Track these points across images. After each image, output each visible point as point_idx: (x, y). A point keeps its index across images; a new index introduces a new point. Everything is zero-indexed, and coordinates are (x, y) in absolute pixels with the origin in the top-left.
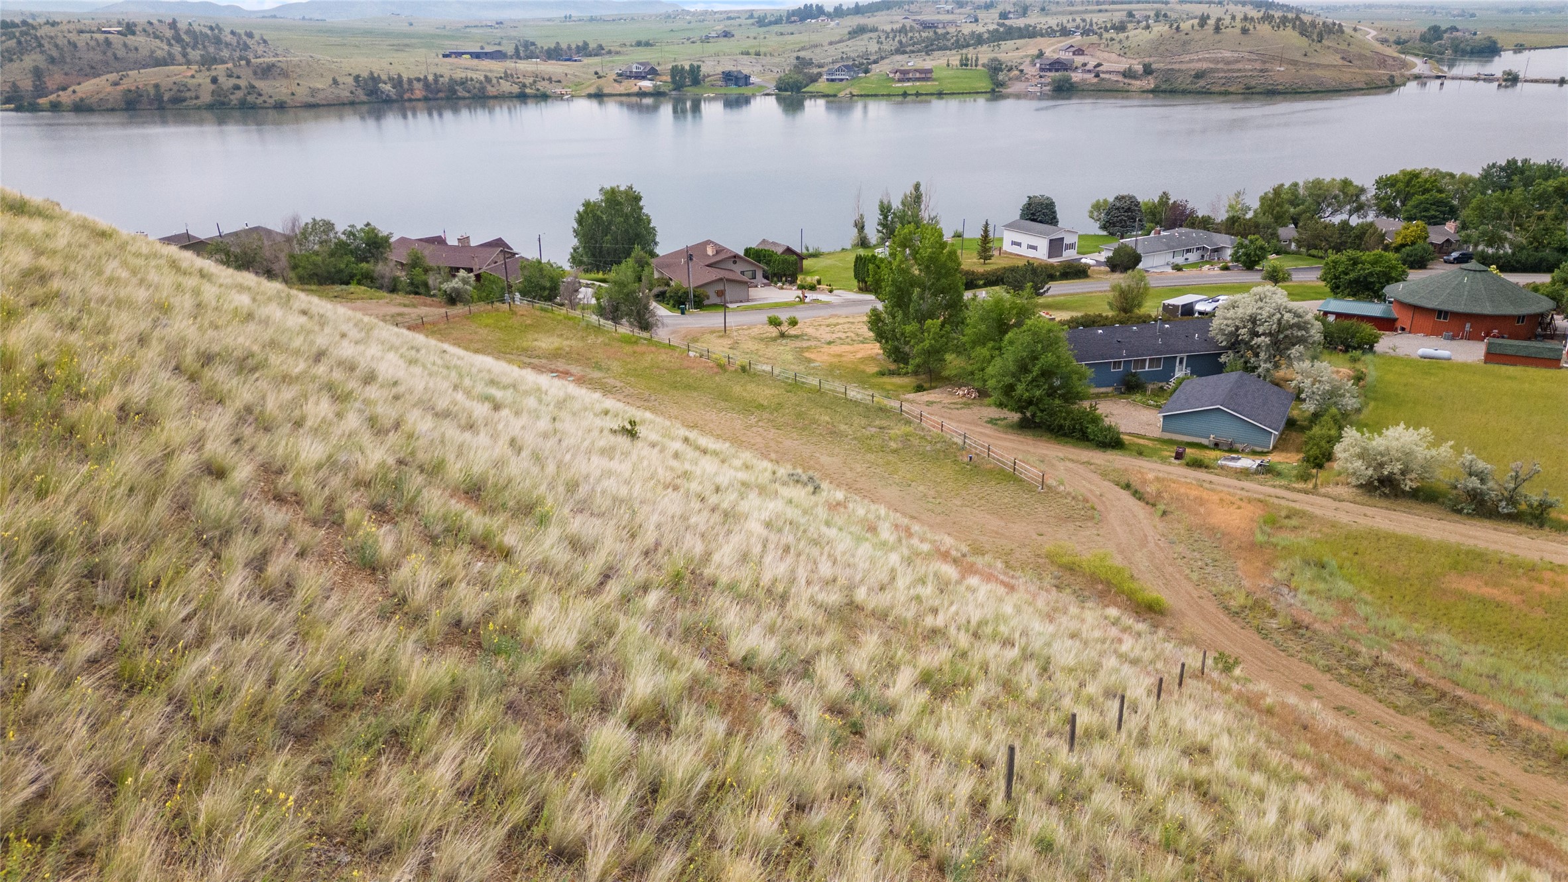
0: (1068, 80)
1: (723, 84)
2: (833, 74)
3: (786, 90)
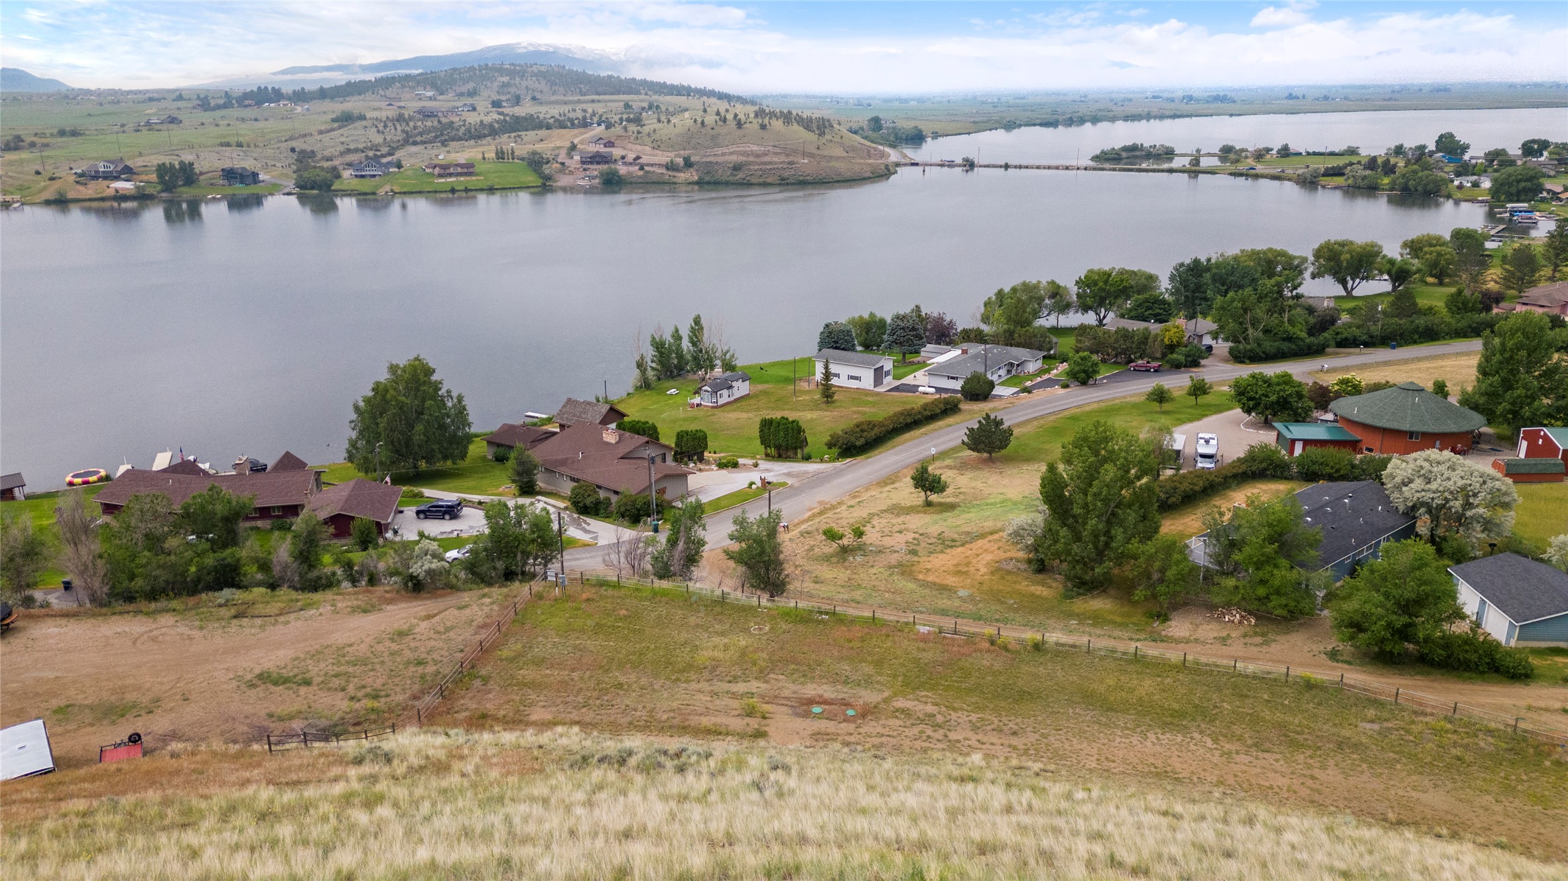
0: (614, 173)
1: (226, 182)
2: (362, 170)
3: (313, 188)
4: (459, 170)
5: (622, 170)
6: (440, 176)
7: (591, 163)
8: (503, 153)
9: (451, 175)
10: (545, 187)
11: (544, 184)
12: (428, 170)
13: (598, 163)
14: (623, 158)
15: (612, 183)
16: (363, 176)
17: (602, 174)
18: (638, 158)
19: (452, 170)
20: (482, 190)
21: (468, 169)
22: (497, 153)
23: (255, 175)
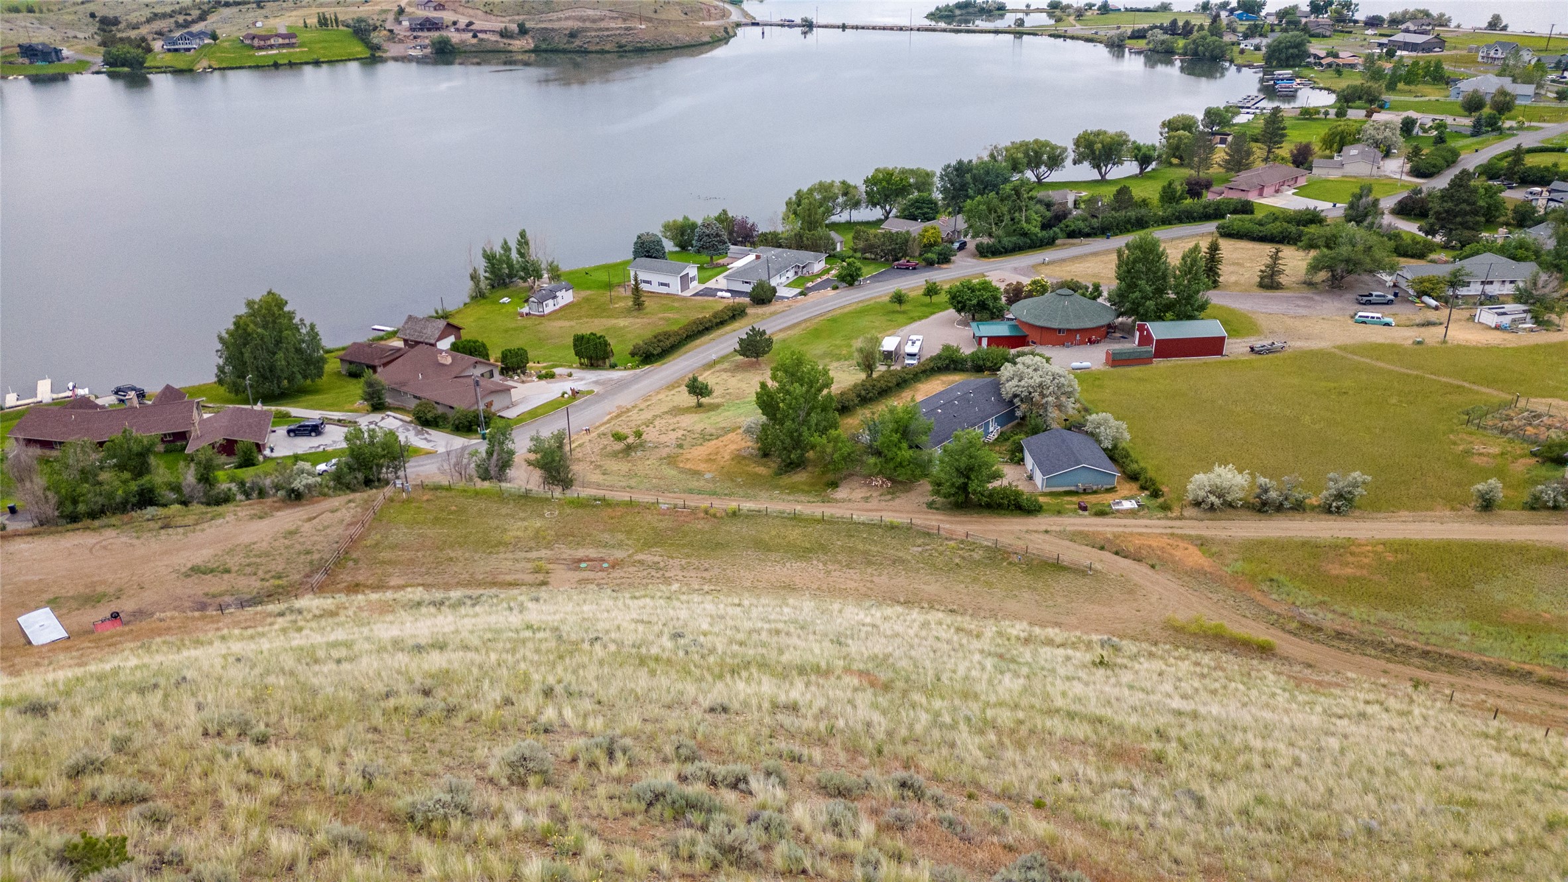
0: (446, 41)
1: (27, 61)
2: (174, 44)
3: (123, 65)
4: (281, 41)
5: (455, 37)
6: (260, 48)
7: (422, 30)
8: (325, 19)
9: (272, 47)
10: (373, 58)
11: (373, 55)
12: (247, 42)
13: (429, 30)
14: (455, 23)
15: (444, 54)
16: (176, 50)
17: (433, 44)
18: (470, 24)
19: (272, 41)
20: (307, 63)
21: (290, 38)
22: (319, 22)
23: (58, 52)
